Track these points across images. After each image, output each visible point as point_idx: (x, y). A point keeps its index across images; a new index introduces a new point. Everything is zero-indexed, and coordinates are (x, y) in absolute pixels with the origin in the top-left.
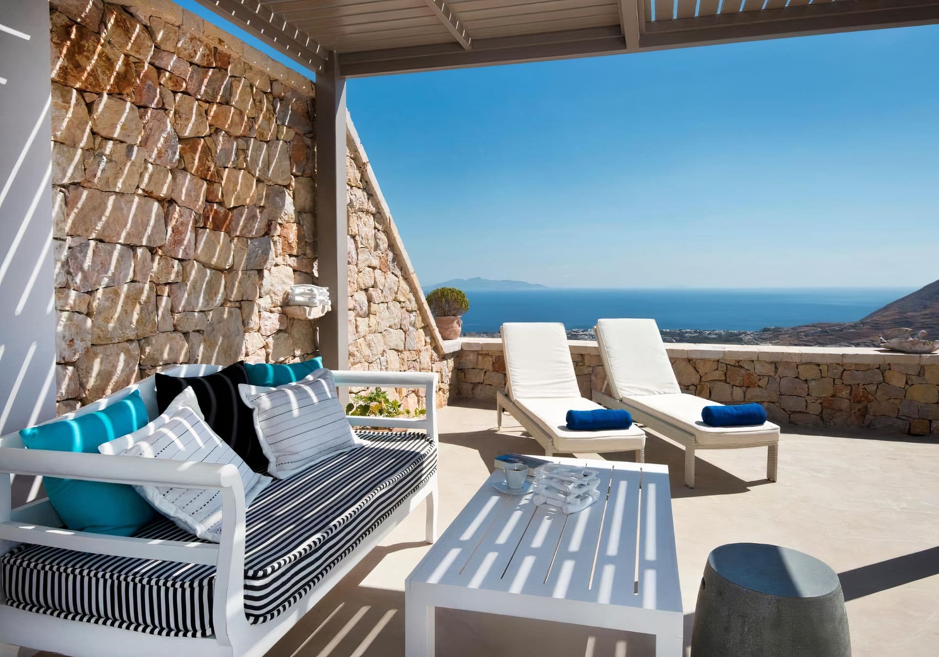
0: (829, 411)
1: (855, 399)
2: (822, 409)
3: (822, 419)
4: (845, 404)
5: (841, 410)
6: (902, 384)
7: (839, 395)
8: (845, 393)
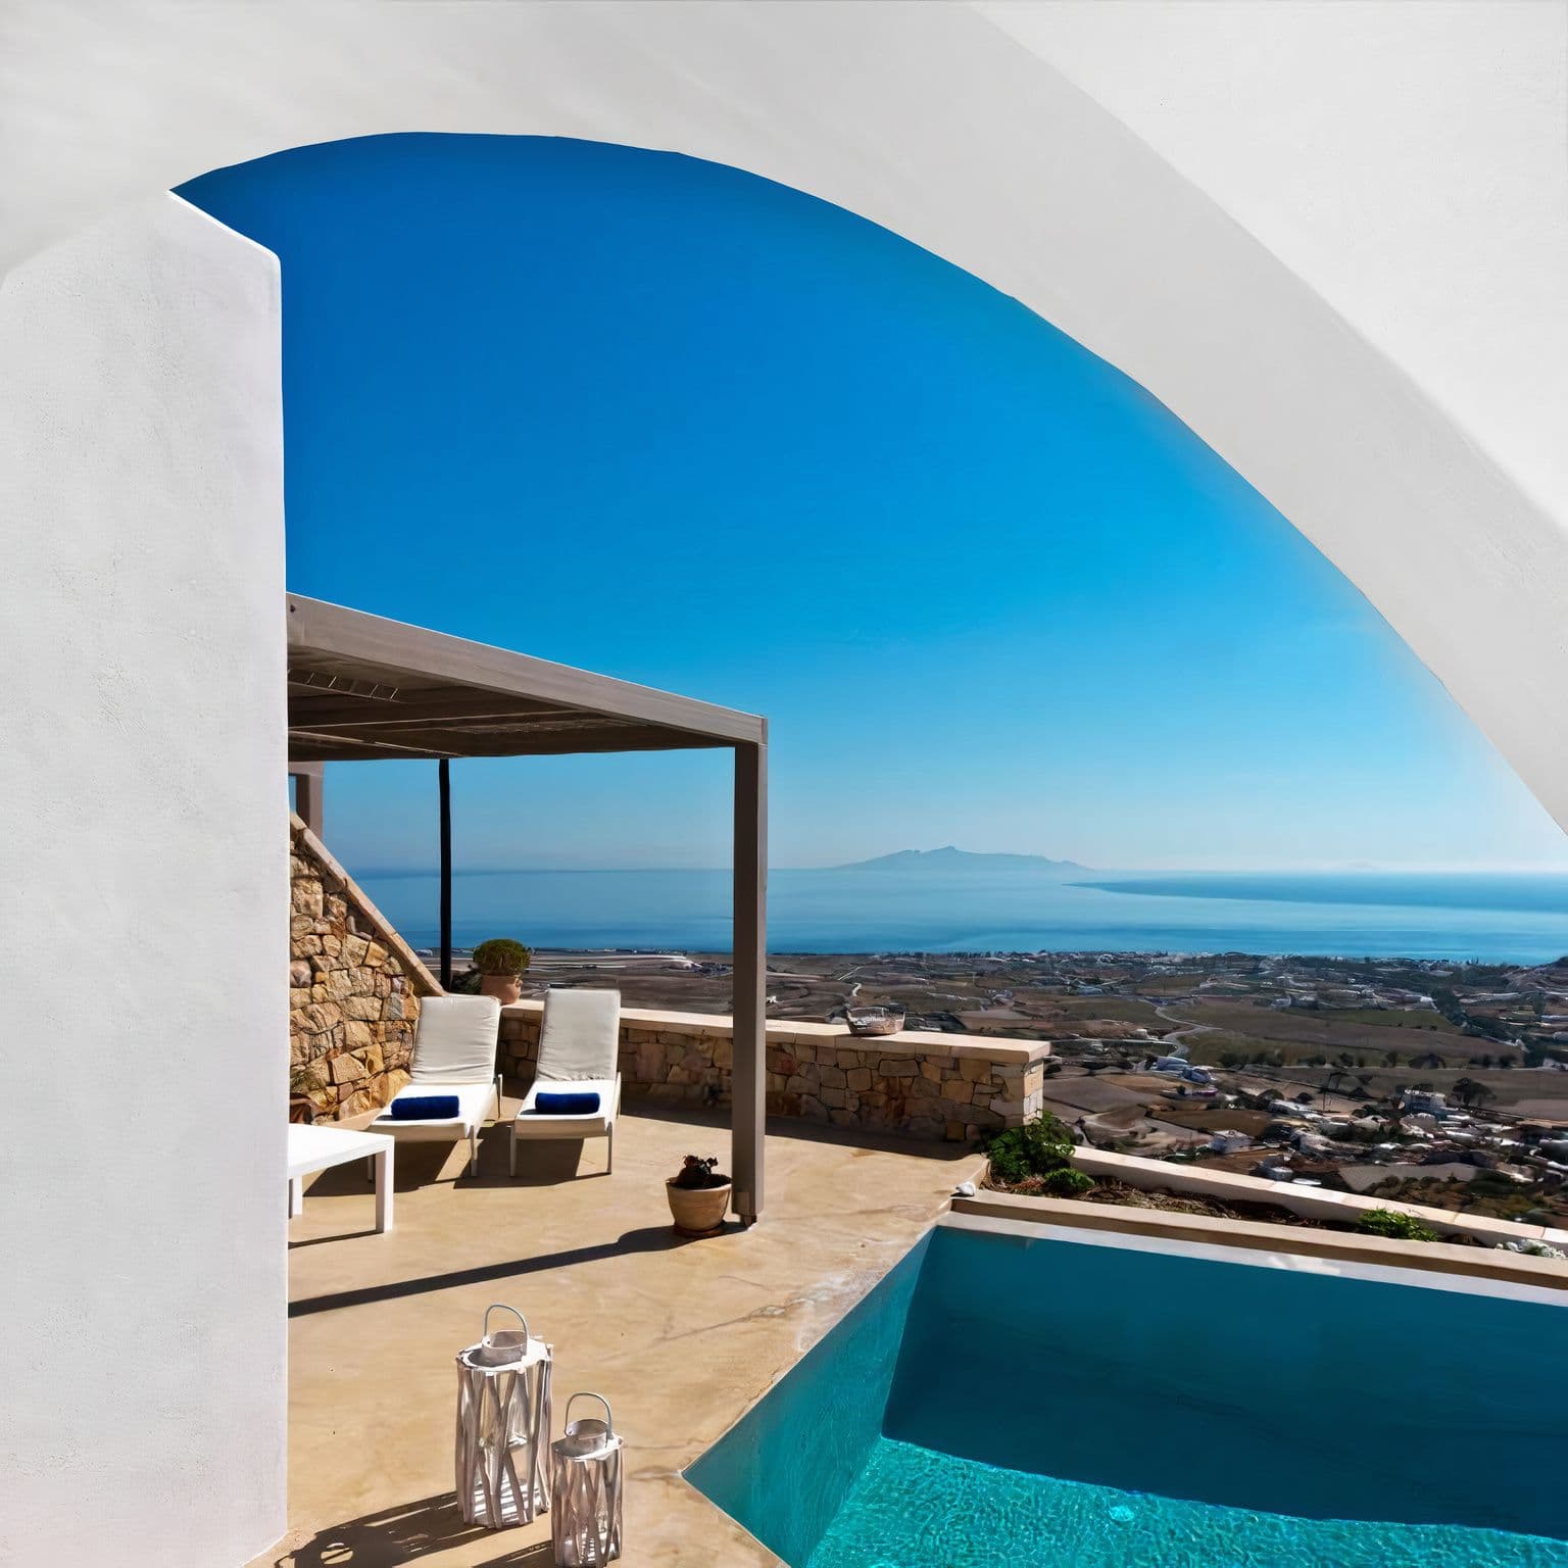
0: (867, 1109)
1: (891, 1093)
2: (860, 1105)
3: (860, 1118)
4: (882, 1100)
5: (878, 1107)
6: (936, 1079)
7: (876, 1088)
8: (881, 1087)
